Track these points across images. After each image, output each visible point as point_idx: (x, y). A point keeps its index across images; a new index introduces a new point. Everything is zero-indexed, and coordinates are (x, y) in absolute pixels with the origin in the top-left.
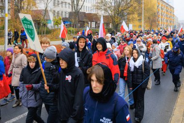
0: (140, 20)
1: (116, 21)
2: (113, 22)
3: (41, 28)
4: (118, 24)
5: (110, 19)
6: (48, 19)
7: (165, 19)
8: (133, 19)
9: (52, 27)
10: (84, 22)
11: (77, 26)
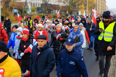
0: (85, 9)
1: (71, 9)
2: (69, 10)
3: (23, 14)
4: (72, 11)
5: (67, 8)
6: (27, 8)
7: (101, 8)
8: (81, 8)
9: (30, 13)
10: (51, 10)
11: (46, 12)
